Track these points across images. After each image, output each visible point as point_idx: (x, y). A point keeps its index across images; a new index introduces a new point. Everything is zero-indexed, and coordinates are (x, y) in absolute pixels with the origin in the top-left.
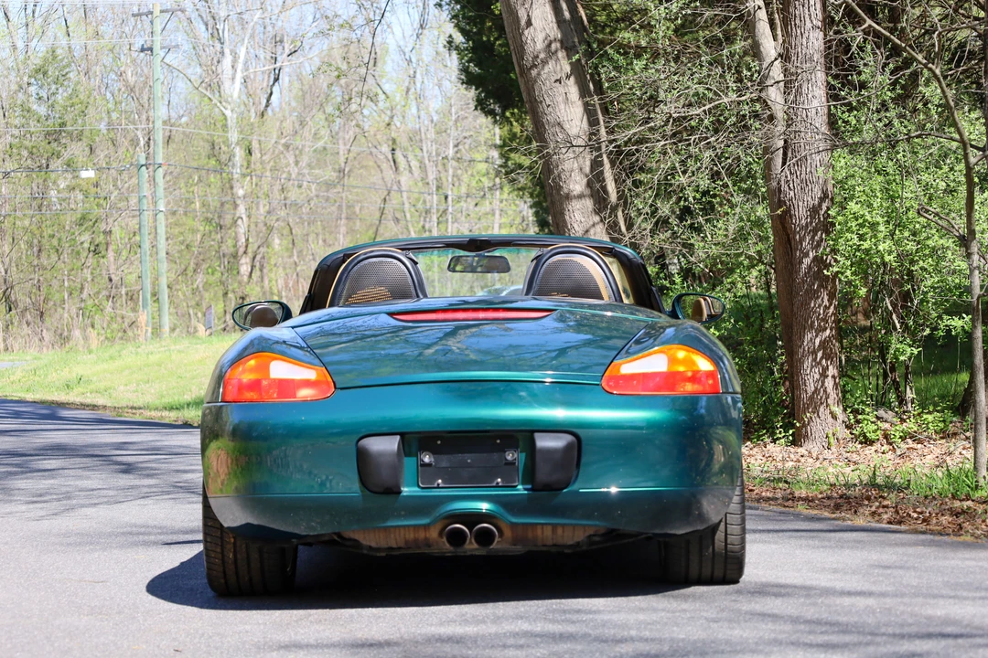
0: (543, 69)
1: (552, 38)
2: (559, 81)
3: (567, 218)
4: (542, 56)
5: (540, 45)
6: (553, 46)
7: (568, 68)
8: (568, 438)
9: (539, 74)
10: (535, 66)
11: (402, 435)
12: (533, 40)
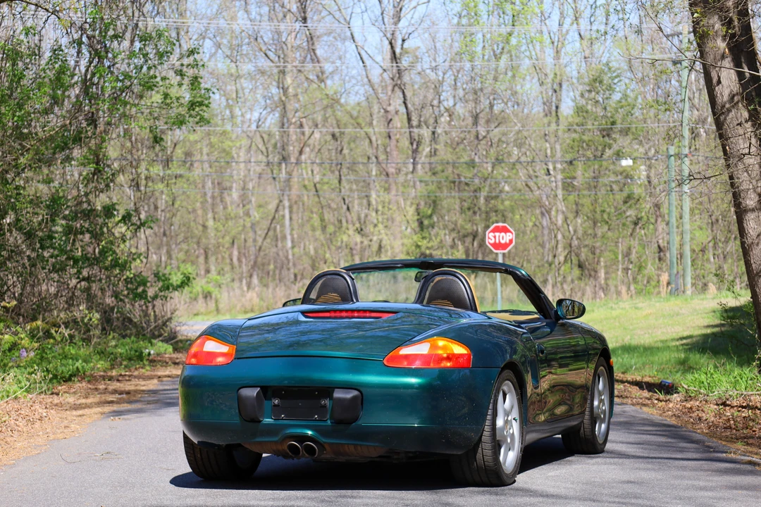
0: (728, 115)
1: (735, 92)
2: (740, 124)
3: (745, 225)
4: (727, 106)
5: (726, 98)
6: (736, 99)
7: (746, 115)
8: (355, 393)
9: (725, 119)
10: (723, 113)
11: (262, 388)
12: (721, 94)
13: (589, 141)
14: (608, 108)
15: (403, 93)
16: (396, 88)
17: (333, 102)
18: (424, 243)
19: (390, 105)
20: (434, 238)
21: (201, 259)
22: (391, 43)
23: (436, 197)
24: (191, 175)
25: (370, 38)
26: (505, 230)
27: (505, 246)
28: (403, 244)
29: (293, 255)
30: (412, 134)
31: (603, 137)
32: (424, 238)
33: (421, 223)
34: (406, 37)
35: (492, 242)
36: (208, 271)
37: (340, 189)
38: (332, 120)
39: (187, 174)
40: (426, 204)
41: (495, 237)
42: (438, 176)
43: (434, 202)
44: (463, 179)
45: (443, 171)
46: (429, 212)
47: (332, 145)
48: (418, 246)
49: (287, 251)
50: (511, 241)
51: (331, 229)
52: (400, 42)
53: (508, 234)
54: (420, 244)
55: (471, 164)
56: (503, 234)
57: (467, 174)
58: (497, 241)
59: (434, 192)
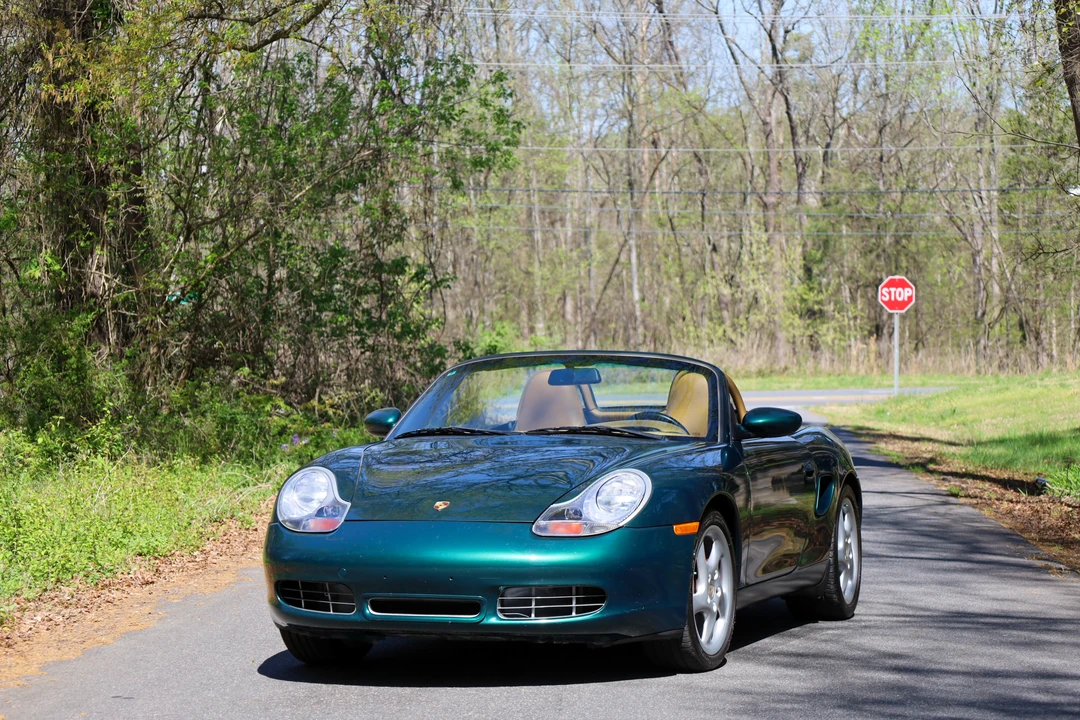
13: (1029, 162)
14: (1054, 120)
15: (786, 99)
16: (777, 94)
17: (696, 110)
18: (811, 297)
19: (770, 114)
20: (824, 290)
21: (524, 315)
22: (770, 36)
23: (827, 236)
24: (510, 207)
25: (742, 28)
26: (902, 284)
27: (901, 305)
28: (785, 298)
29: (642, 311)
30: (798, 154)
31: (1049, 157)
32: (811, 289)
33: (808, 270)
34: (790, 27)
35: (886, 299)
36: (532, 330)
37: (703, 226)
38: (694, 136)
39: (505, 206)
40: (814, 244)
41: (890, 293)
42: (830, 208)
43: (826, 242)
44: (864, 214)
45: (837, 203)
46: (819, 255)
47: (694, 167)
48: (803, 300)
49: (634, 306)
50: (910, 298)
51: (690, 277)
52: (782, 32)
53: (907, 289)
54: (805, 297)
55: (874, 193)
56: (900, 289)
57: (868, 207)
58: (893, 299)
59: (825, 231)
